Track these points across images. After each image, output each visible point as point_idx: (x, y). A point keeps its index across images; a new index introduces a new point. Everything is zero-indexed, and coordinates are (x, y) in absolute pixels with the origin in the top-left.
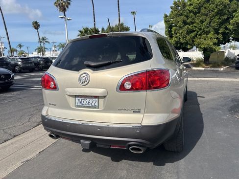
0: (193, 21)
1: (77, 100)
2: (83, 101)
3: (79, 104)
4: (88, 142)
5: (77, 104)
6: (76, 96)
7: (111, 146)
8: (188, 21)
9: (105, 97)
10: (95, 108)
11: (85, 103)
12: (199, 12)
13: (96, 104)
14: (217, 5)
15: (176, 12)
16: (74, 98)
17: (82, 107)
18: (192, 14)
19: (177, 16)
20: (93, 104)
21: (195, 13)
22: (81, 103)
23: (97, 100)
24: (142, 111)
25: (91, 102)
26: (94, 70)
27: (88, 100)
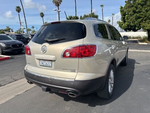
0: (140, 11)
4: (45, 88)
5: (40, 64)
6: (40, 60)
7: (58, 91)
9: (55, 61)
10: (50, 67)
13: (51, 65)
15: (129, 5)
16: (39, 61)
17: (43, 66)
18: (140, 6)
20: (49, 65)
21: (142, 5)
22: (42, 63)
23: (51, 62)
24: (76, 71)
26: (50, 44)
27: (46, 62)
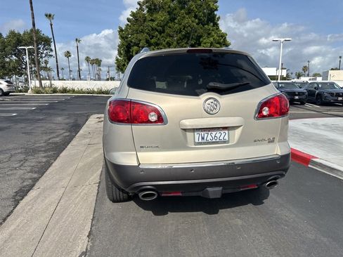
0: (158, 42)
1: (197, 136)
2: (206, 135)
3: (200, 141)
4: (219, 189)
5: (197, 141)
8: (153, 41)
10: (225, 142)
11: (209, 137)
12: (164, 32)
13: (226, 137)
14: (185, 27)
17: (205, 143)
18: (157, 33)
19: (137, 32)
20: (221, 138)
21: (160, 33)
22: (203, 138)
23: (227, 132)
24: (276, 140)
25: (218, 135)
27: (214, 133)
